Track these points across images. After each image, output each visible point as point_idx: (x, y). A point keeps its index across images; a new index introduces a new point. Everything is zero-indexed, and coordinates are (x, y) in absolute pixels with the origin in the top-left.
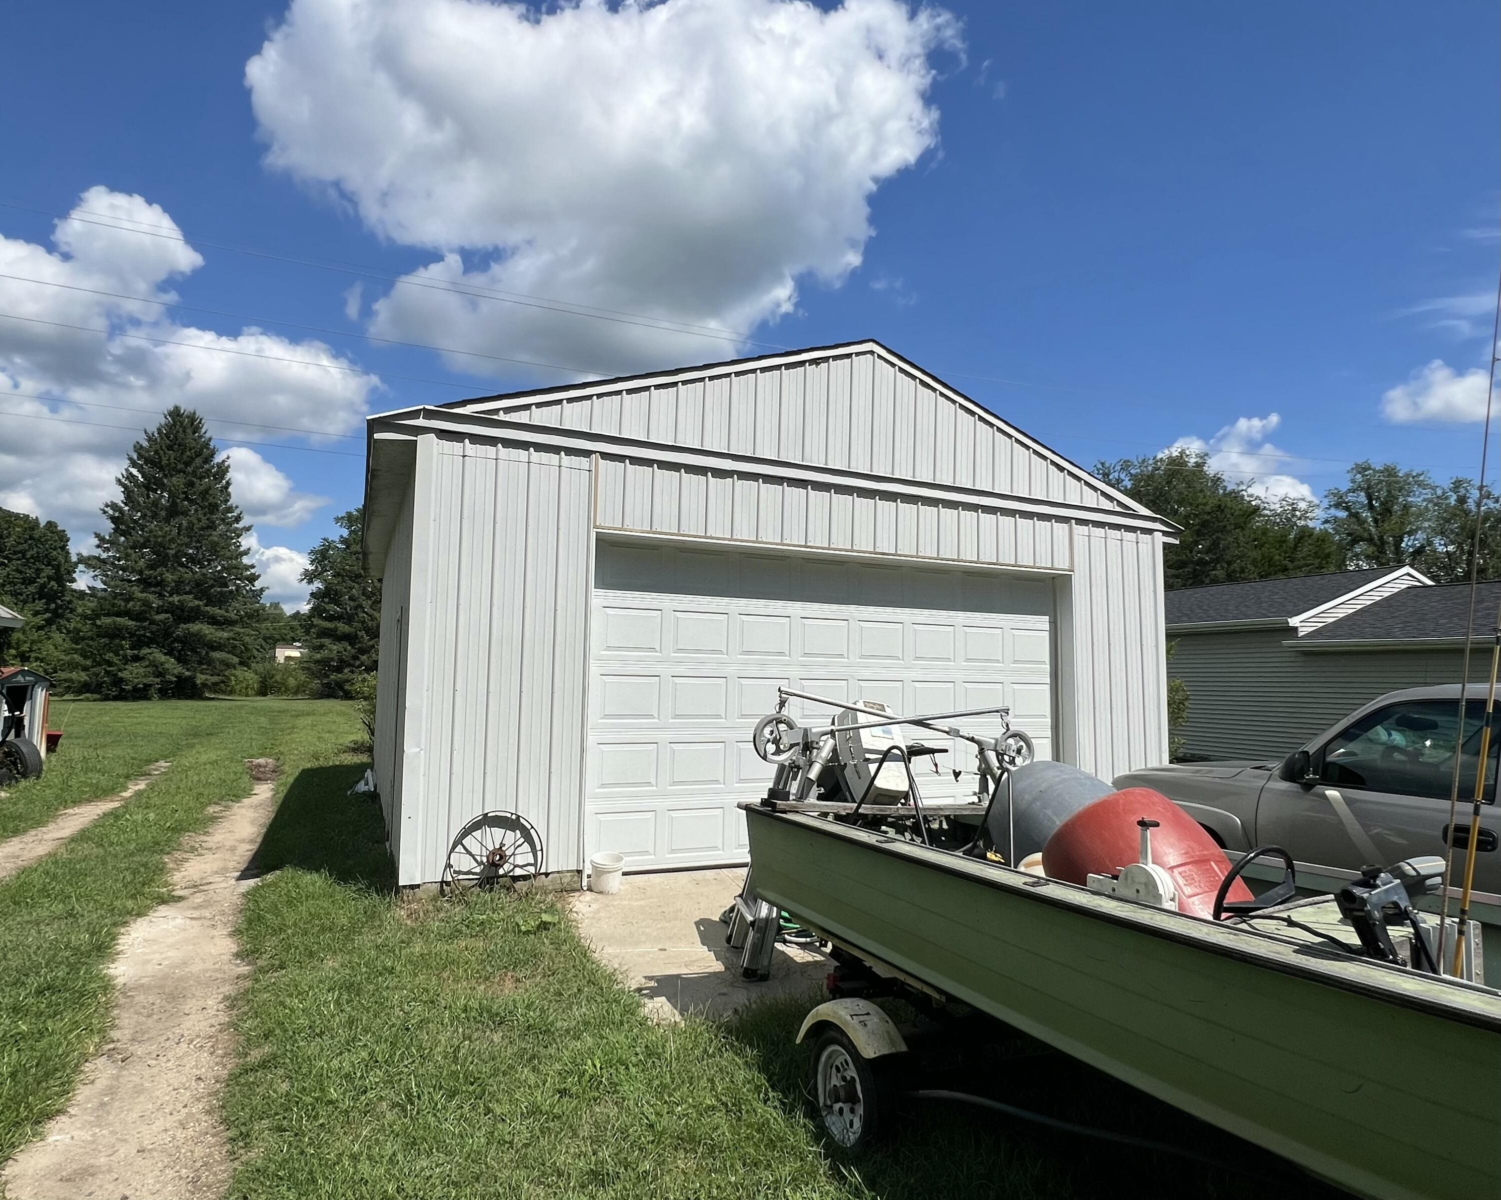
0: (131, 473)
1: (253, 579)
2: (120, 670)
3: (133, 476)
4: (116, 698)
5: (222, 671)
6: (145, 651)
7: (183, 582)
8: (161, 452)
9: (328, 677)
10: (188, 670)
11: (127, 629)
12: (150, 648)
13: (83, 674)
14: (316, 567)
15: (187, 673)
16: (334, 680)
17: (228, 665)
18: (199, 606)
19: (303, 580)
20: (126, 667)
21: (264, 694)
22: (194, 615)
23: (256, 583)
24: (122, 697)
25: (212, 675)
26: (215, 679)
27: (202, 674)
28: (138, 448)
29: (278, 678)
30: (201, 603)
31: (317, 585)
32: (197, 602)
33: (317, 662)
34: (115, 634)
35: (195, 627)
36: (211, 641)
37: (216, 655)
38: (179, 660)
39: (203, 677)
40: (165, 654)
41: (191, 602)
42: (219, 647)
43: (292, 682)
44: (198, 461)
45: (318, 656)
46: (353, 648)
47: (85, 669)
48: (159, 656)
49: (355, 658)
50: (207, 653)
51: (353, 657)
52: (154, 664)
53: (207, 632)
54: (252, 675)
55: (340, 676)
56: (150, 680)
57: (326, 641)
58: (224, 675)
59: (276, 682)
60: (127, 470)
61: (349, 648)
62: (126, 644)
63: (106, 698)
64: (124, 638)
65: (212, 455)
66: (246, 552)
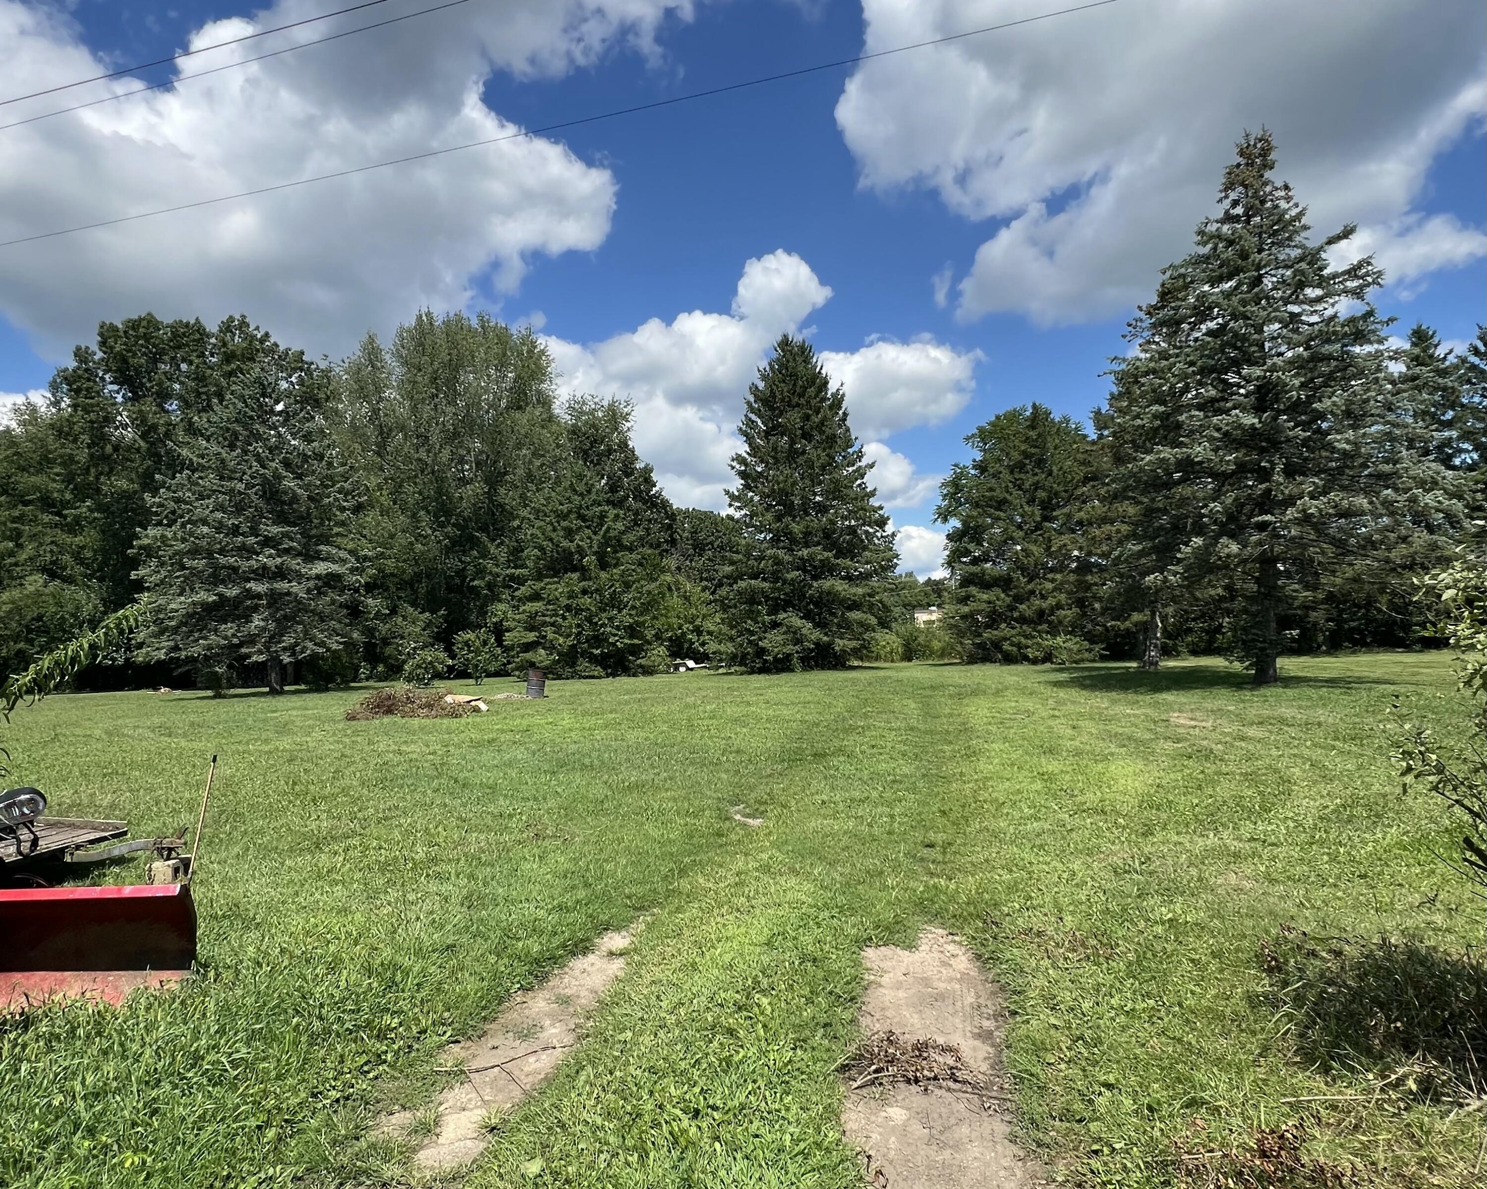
0: (750, 419)
1: (882, 523)
2: (760, 639)
3: (753, 422)
4: (761, 671)
5: (861, 634)
6: (782, 616)
7: (811, 533)
8: (774, 387)
9: (980, 635)
10: (826, 634)
11: (763, 592)
12: (786, 612)
13: (730, 645)
14: (950, 502)
15: (825, 639)
16: (989, 639)
17: (868, 628)
18: (828, 558)
19: (936, 520)
20: (767, 635)
21: (910, 660)
22: (825, 569)
23: (887, 528)
24: (765, 670)
25: (850, 640)
26: (854, 644)
27: (841, 639)
28: (754, 389)
29: (921, 639)
30: (830, 554)
31: (955, 523)
32: (826, 554)
33: (964, 617)
34: (751, 598)
35: (827, 584)
36: (845, 600)
37: (855, 615)
38: (817, 625)
39: (841, 642)
40: (801, 618)
41: (821, 554)
42: (855, 606)
43: (936, 645)
44: (812, 391)
45: (966, 609)
46: (1008, 596)
47: (731, 639)
48: (796, 621)
49: (1012, 608)
50: (843, 614)
51: (1008, 606)
52: (790, 630)
53: (840, 589)
54: (894, 637)
55: (996, 632)
56: (790, 648)
57: (973, 590)
58: (864, 640)
59: (919, 644)
60: (746, 416)
61: (1003, 595)
62: (763, 609)
63: (752, 672)
64: (760, 603)
65: (826, 383)
66: (873, 494)
